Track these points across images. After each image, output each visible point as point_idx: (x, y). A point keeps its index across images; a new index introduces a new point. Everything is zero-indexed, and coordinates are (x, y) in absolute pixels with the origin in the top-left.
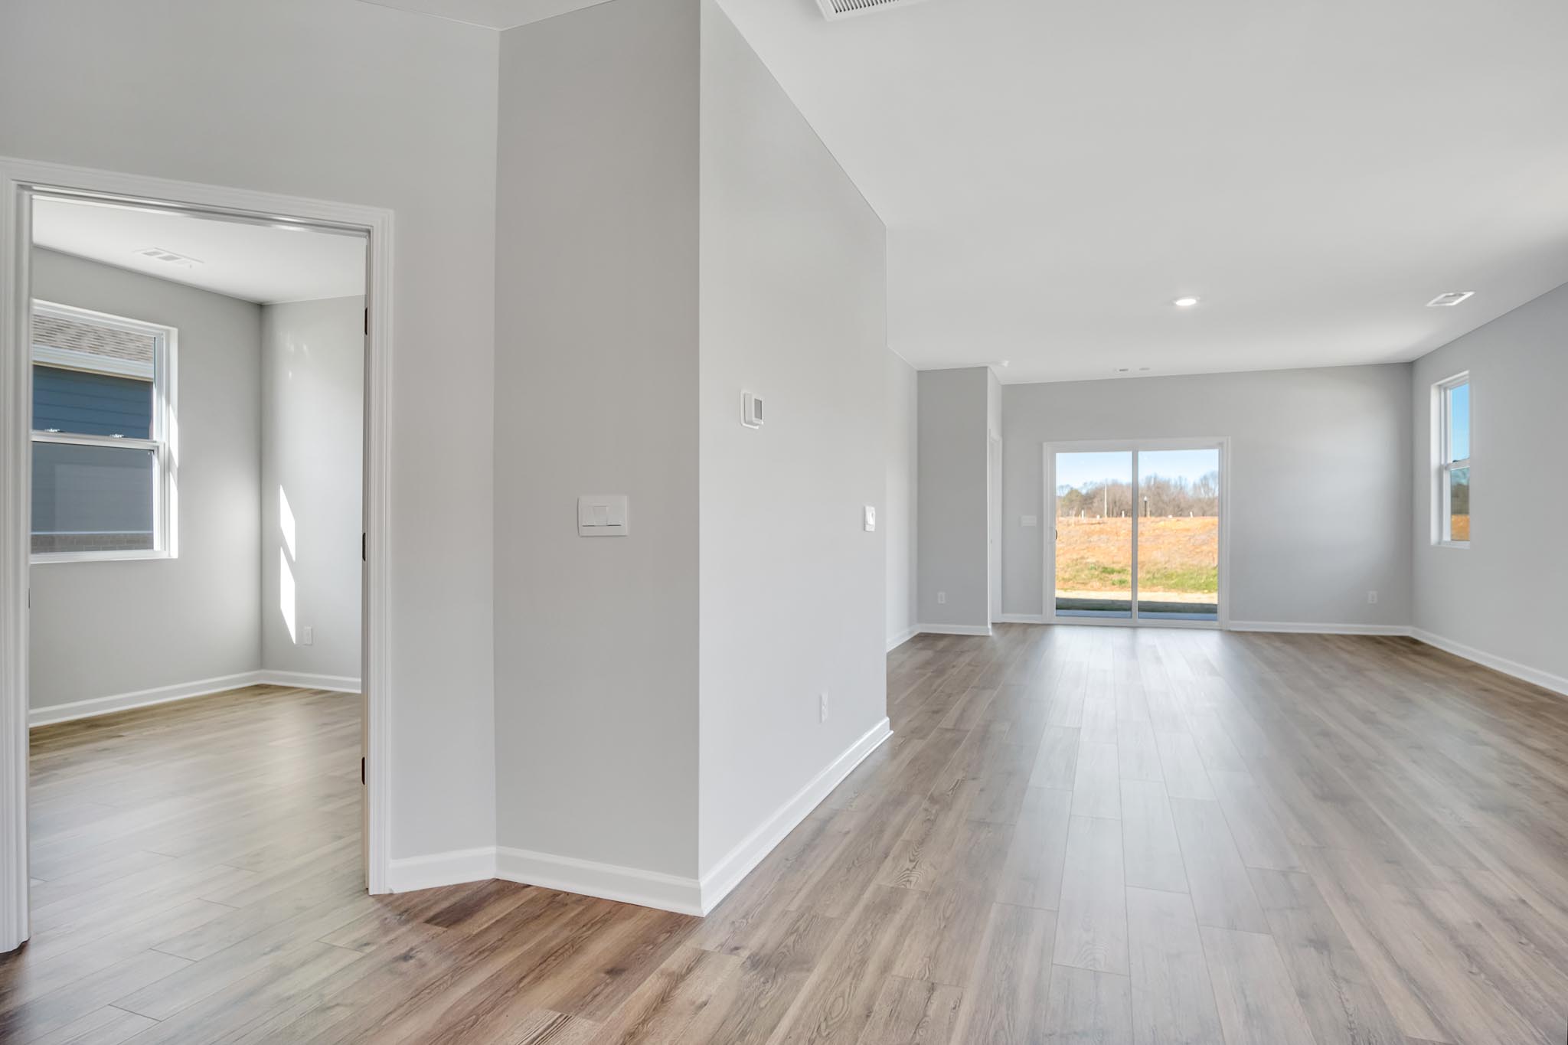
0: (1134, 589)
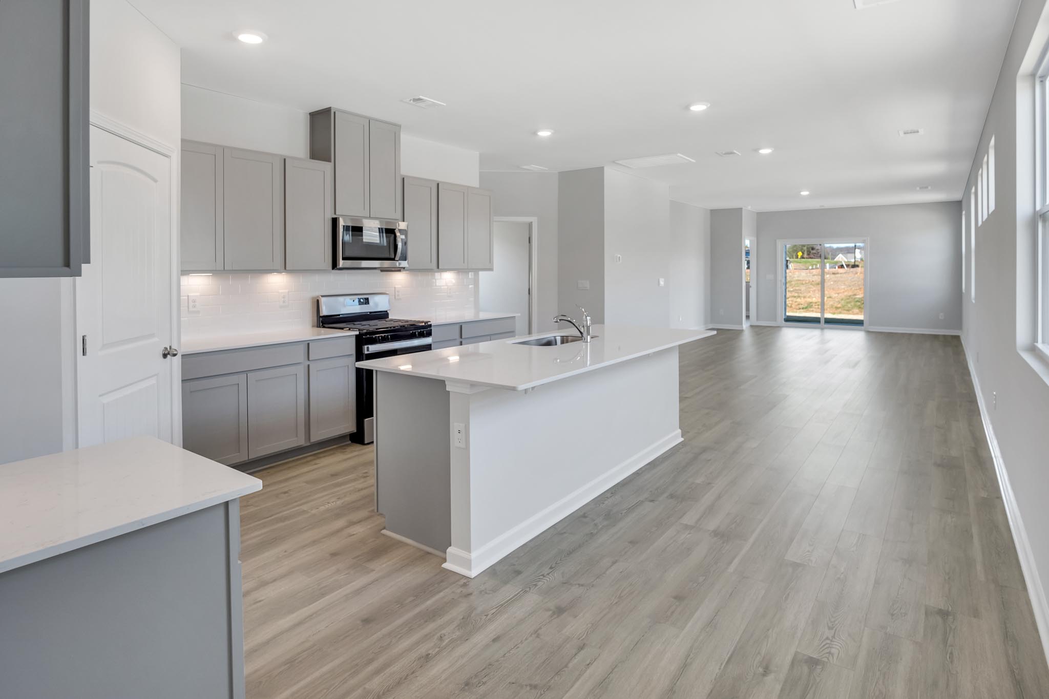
0: (823, 311)
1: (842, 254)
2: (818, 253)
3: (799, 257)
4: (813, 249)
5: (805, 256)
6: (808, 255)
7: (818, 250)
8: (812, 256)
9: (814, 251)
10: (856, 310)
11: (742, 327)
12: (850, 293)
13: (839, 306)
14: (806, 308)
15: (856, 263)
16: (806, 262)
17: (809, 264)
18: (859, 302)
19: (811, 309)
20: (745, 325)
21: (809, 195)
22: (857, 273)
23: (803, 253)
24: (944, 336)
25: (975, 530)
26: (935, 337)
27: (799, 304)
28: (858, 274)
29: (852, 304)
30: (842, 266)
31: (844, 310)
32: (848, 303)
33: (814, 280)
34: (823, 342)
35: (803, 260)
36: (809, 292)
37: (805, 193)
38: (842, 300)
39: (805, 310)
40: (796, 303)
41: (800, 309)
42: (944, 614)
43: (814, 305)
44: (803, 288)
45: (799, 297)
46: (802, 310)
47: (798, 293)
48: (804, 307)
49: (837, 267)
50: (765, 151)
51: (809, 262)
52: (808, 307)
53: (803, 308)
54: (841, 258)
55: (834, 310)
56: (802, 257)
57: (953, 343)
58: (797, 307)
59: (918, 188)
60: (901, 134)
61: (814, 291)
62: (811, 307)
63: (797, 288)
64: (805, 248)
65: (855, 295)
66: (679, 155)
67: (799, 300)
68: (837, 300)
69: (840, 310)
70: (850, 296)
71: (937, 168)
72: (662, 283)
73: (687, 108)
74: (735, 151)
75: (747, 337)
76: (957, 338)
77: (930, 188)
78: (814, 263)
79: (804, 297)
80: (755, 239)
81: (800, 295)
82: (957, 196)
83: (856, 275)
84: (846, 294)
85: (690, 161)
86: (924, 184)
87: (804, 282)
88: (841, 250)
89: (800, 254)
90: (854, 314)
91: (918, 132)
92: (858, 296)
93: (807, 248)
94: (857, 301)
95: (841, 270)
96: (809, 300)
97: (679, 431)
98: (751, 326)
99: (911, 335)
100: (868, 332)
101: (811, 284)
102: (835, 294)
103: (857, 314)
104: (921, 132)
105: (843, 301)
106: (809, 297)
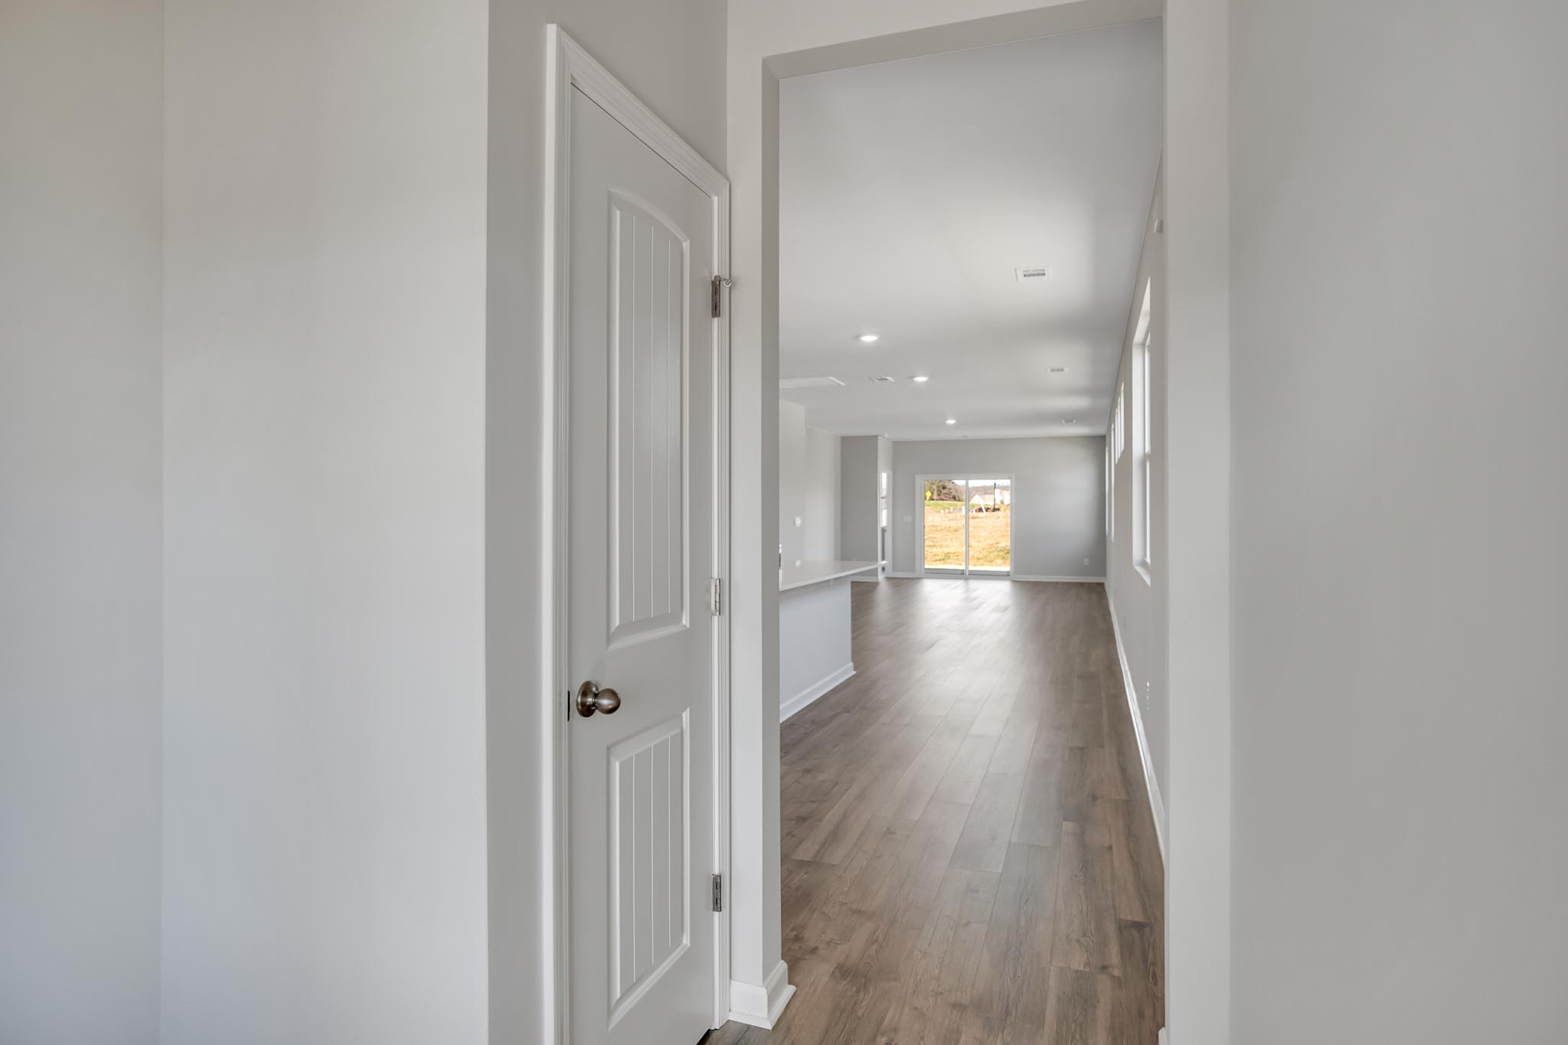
0: (967, 565)
1: (979, 495)
2: (951, 493)
3: (928, 498)
4: (944, 488)
5: (935, 497)
6: (939, 495)
7: (950, 489)
8: (943, 497)
9: (946, 491)
10: (1000, 561)
11: (878, 579)
12: (993, 542)
13: (980, 556)
14: (943, 560)
15: (997, 507)
16: (937, 505)
17: (939, 507)
18: (1003, 551)
19: (949, 561)
20: (881, 577)
21: (955, 424)
22: (999, 518)
23: (932, 493)
24: (1089, 584)
25: (1105, 711)
26: (1081, 584)
27: (935, 555)
28: (1001, 518)
29: (995, 553)
30: (980, 510)
31: (987, 561)
32: (990, 552)
33: (951, 525)
34: (967, 590)
35: (932, 502)
36: (946, 540)
37: (951, 422)
38: (984, 549)
39: (942, 562)
40: (932, 554)
41: (936, 560)
42: (1081, 749)
43: (952, 555)
44: (939, 535)
45: (935, 546)
46: (938, 562)
47: (933, 541)
48: (942, 558)
49: (974, 511)
50: (921, 379)
51: (939, 505)
52: (947, 557)
53: (940, 560)
54: (977, 500)
55: (976, 560)
56: (932, 499)
57: (1097, 591)
58: (934, 559)
59: (1063, 422)
60: (1049, 370)
61: (951, 539)
62: (949, 558)
63: (932, 536)
64: (935, 487)
65: (998, 543)
66: (832, 378)
67: (934, 550)
68: (978, 549)
69: (981, 561)
70: (992, 545)
71: (1081, 403)
72: (798, 522)
73: (858, 337)
74: (888, 378)
75: (884, 590)
76: (1102, 585)
77: (1074, 421)
78: (946, 506)
79: (941, 546)
80: (891, 473)
81: (936, 544)
82: (1100, 430)
83: (999, 520)
84: (987, 542)
85: (840, 385)
86: (1069, 418)
87: (939, 528)
88: (978, 490)
89: (929, 494)
90: (997, 566)
91: (1062, 370)
92: (1000, 545)
93: (938, 487)
94: (1001, 550)
95: (980, 514)
96: (946, 550)
97: (852, 664)
98: (888, 578)
99: (1057, 583)
100: (1014, 582)
101: (948, 531)
102: (976, 542)
103: (1000, 565)
104: (1066, 370)
105: (985, 551)
106: (946, 547)
